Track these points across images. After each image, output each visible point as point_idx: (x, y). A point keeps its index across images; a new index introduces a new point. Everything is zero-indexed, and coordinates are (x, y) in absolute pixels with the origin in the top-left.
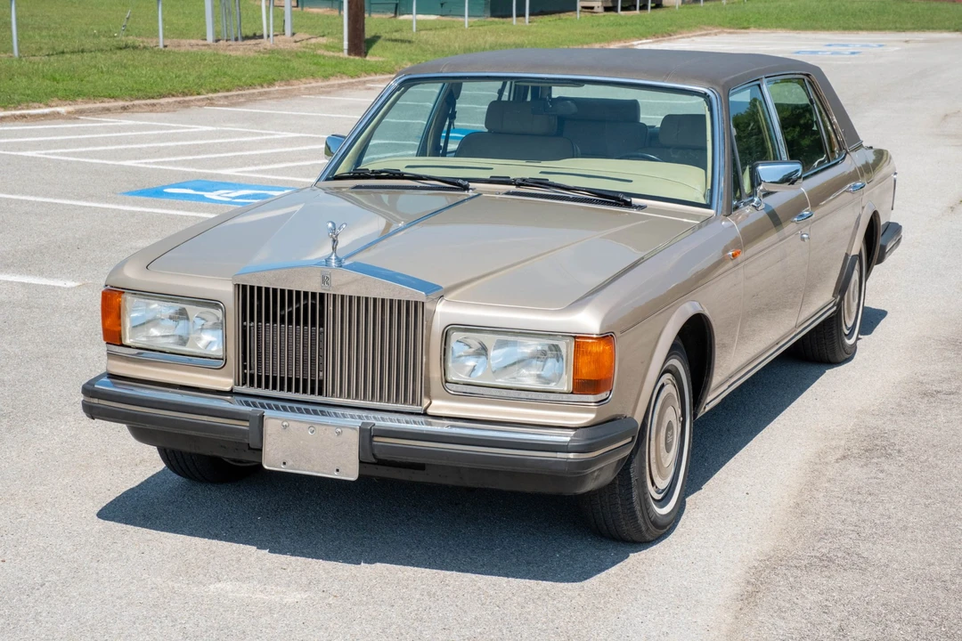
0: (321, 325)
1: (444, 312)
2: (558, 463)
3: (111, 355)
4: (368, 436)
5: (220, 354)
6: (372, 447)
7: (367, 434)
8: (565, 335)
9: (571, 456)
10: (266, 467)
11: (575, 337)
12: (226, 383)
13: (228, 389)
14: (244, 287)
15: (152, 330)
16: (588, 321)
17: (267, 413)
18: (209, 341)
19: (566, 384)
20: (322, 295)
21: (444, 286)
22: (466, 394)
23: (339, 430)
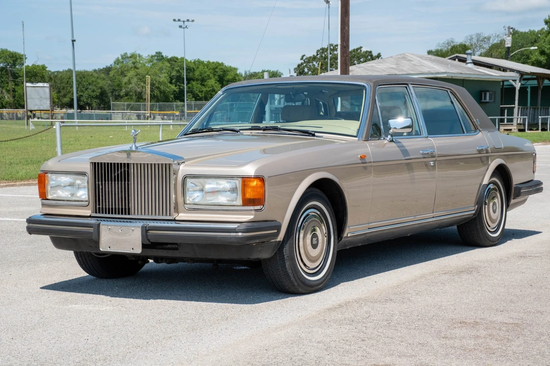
0: (128, 181)
1: (183, 170)
2: (231, 238)
3: (43, 205)
4: (145, 230)
5: (87, 199)
6: (147, 236)
7: (144, 229)
8: (238, 177)
9: (240, 234)
10: (101, 250)
11: (243, 178)
12: (88, 212)
13: (89, 215)
14: (95, 163)
15: (59, 191)
16: (250, 170)
17: (102, 223)
18: (83, 194)
19: (239, 202)
20: (128, 164)
21: (185, 158)
22: (194, 209)
23: (133, 228)
